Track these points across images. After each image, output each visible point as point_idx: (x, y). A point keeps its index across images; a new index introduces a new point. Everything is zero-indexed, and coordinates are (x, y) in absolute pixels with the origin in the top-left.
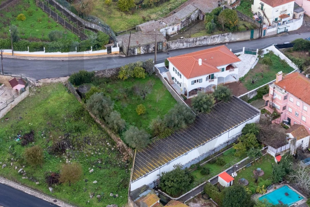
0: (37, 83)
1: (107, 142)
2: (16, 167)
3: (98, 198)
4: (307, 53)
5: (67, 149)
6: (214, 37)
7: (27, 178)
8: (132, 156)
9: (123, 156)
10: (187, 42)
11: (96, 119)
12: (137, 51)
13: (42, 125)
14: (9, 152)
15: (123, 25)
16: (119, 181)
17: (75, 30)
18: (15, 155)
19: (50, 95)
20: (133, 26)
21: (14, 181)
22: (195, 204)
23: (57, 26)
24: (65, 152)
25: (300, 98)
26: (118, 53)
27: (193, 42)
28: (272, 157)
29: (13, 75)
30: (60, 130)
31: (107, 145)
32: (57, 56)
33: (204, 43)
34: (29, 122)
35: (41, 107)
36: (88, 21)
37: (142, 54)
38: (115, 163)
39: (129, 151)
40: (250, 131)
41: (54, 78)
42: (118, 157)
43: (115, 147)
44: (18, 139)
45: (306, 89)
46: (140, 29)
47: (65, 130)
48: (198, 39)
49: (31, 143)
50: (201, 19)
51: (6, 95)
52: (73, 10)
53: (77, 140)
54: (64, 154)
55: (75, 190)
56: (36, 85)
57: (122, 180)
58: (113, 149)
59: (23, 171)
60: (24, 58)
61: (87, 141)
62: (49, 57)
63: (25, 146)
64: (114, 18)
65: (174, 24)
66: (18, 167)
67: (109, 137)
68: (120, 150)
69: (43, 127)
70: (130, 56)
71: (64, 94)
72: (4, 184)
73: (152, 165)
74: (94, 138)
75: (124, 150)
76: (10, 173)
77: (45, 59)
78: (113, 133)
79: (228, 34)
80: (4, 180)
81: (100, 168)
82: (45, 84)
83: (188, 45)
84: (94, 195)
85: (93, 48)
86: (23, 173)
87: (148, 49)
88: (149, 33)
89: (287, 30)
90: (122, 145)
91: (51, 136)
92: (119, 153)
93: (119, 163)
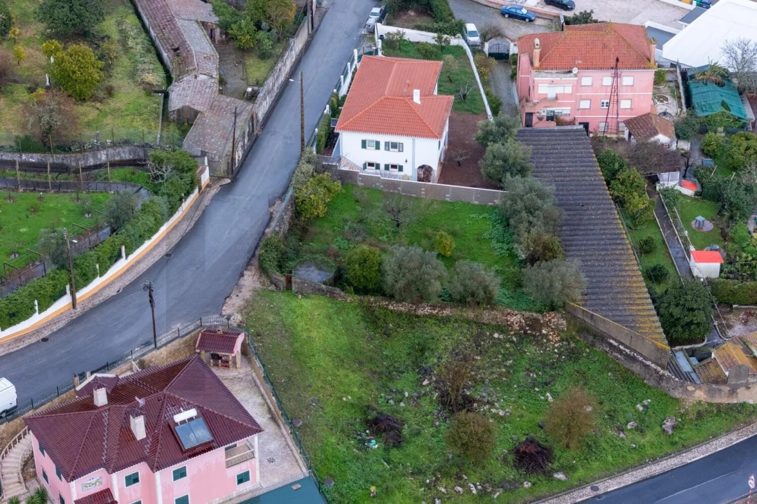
0: (228, 319)
1: (491, 334)
2: (459, 489)
3: (637, 429)
5: (468, 393)
6: (285, 61)
7: (501, 490)
8: (562, 324)
9: (546, 336)
11: (415, 310)
12: (237, 158)
13: (367, 385)
15: (135, 123)
16: (611, 379)
18: (418, 471)
19: (284, 325)
24: (473, 401)
27: (272, 88)
28: (676, 191)
31: (499, 339)
33: (281, 81)
34: (341, 398)
38: (550, 358)
39: (550, 321)
41: (235, 291)
42: (539, 344)
43: (512, 333)
44: (373, 441)
46: (193, 109)
48: (275, 76)
52: (26, 145)
54: (475, 405)
57: (610, 374)
58: (514, 339)
59: (475, 485)
60: (100, 299)
63: (404, 444)
64: (96, 121)
66: (461, 486)
67: (479, 324)
68: (529, 332)
71: (303, 305)
74: (461, 344)
75: (535, 324)
81: (548, 383)
82: (244, 312)
84: (622, 431)
86: (484, 489)
87: (244, 141)
88: (214, 109)
90: (526, 319)
91: (407, 394)
92: (532, 338)
93: (556, 353)
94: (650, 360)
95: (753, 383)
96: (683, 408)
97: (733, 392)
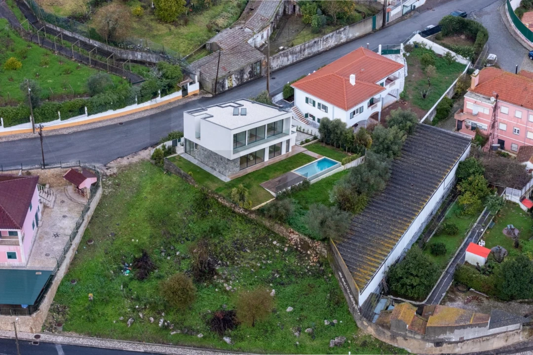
0: (107, 169)
1: (272, 241)
2: (152, 319)
3: (309, 334)
4: (463, 37)
5: (217, 268)
6: (327, 38)
7: (179, 331)
8: (324, 252)
9: (309, 256)
10: (292, 53)
11: (234, 208)
12: (227, 84)
13: (155, 238)
14: (127, 297)
15: (182, 44)
16: (326, 298)
17: (112, 69)
18: (138, 299)
19: (139, 185)
20: (199, 43)
21: (159, 343)
22: (456, 304)
23: (78, 67)
24: (217, 274)
25: (522, 106)
26: (198, 92)
27: (300, 52)
28: (515, 203)
29: (63, 165)
30: (187, 240)
31: (275, 245)
32: (106, 119)
33: (315, 50)
34: (131, 239)
35: (137, 208)
36: (127, 49)
37: (235, 87)
38: (301, 270)
39: (316, 246)
40: (471, 171)
41: (130, 156)
42: (301, 259)
43: (288, 245)
44: (128, 271)
45: (526, 89)
46: (218, 46)
47: (194, 238)
48: (307, 45)
49: (154, 273)
50: (290, 13)
51: (63, 202)
52: (93, 35)
53: (222, 249)
54: (215, 277)
55: (267, 331)
56: (108, 174)
57: (329, 295)
58: (286, 249)
59: (165, 321)
60: (54, 133)
61: (240, 246)
62: (94, 123)
63: (145, 280)
64: (161, 36)
65: (263, 29)
66: (155, 318)
67: (270, 231)
68: (299, 249)
69: (158, 241)
70: (219, 94)
71: (161, 178)
72: (145, 353)
73: (373, 259)
74: (246, 239)
75: (306, 246)
76: (146, 332)
77: (89, 127)
78: (276, 223)
79: (345, 29)
80: (141, 346)
81: (283, 284)
82: (122, 169)
83: (294, 59)
84: (300, 331)
85: (162, 93)
86: (168, 326)
87: (243, 76)
88: (235, 50)
89: (414, 6)
90: (301, 240)
91: (178, 253)
92: (298, 253)
93: (307, 269)
94: (353, 295)
95: (410, 337)
96: (357, 335)
97: (393, 337)
